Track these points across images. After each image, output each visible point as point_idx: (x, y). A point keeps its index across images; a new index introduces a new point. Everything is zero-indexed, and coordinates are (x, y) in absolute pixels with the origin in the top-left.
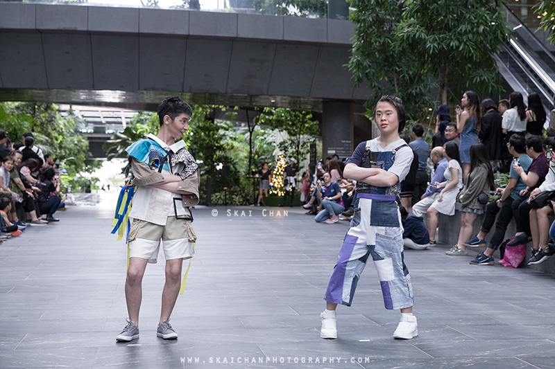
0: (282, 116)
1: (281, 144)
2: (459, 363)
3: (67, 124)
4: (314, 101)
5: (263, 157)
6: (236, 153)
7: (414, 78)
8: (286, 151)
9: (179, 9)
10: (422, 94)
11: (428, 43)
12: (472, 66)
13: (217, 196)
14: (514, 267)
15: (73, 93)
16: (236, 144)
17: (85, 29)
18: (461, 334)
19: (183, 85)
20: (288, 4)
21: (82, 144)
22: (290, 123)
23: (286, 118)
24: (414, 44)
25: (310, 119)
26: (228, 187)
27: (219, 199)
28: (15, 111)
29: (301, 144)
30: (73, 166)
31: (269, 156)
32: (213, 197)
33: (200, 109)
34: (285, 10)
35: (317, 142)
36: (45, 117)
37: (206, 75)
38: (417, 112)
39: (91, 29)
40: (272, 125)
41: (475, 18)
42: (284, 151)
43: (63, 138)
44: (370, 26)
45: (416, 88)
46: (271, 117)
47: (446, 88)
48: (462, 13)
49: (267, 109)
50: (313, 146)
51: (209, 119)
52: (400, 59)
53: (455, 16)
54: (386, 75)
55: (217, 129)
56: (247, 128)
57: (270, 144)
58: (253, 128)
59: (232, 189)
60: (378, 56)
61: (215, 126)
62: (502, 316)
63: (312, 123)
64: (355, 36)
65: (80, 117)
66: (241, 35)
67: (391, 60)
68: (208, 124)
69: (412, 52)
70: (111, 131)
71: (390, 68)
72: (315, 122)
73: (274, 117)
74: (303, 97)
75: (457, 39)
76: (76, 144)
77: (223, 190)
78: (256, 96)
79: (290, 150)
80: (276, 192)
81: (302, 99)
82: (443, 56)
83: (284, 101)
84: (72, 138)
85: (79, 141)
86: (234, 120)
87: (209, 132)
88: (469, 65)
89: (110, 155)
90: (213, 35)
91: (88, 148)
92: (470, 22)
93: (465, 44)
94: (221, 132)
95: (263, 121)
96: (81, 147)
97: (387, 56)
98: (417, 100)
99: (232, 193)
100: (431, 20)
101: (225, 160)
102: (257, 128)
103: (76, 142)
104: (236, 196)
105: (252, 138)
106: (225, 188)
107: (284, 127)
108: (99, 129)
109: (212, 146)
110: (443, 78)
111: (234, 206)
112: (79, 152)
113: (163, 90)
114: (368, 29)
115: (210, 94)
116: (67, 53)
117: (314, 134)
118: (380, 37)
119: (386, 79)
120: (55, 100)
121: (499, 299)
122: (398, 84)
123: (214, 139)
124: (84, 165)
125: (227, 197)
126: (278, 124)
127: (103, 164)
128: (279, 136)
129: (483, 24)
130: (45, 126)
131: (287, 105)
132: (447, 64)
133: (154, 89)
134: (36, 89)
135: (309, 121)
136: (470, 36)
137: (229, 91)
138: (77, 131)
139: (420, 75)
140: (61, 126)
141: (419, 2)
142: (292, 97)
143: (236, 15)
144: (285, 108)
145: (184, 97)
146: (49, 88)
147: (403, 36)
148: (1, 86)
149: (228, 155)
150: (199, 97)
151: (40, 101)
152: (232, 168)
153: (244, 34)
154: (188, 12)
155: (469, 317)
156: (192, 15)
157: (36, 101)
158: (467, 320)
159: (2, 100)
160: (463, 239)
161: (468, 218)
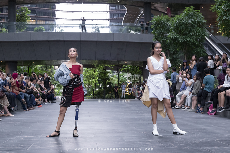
0: (129, 68)
1: (129, 78)
2: (195, 142)
4: (140, 62)
6: (114, 81)
7: (175, 52)
9: (94, 32)
10: (177, 58)
11: (179, 39)
14: (213, 115)
15: (59, 61)
16: (114, 79)
17: (63, 40)
18: (194, 134)
20: (131, 30)
23: (131, 69)
24: (174, 40)
25: (139, 69)
26: (111, 92)
27: (108, 96)
28: (40, 68)
29: (136, 77)
30: (59, 87)
32: (106, 96)
33: (101, 66)
34: (130, 32)
35: (141, 77)
36: (50, 70)
37: (103, 54)
38: (176, 64)
39: (65, 39)
40: (126, 71)
41: (196, 30)
42: (130, 80)
44: (159, 35)
45: (175, 56)
46: (125, 69)
47: (186, 55)
48: (190, 29)
49: (124, 66)
50: (140, 77)
51: (104, 70)
52: (170, 46)
55: (107, 73)
56: (117, 73)
57: (125, 78)
59: (112, 93)
62: (209, 129)
63: (139, 70)
64: (154, 39)
66: (115, 40)
68: (104, 71)
69: (174, 44)
72: (141, 70)
73: (126, 69)
75: (189, 38)
77: (109, 93)
78: (120, 61)
79: (132, 80)
80: (127, 94)
81: (136, 62)
82: (185, 44)
83: (130, 63)
86: (113, 70)
87: (104, 74)
88: (194, 47)
90: (105, 40)
92: (194, 32)
93: (192, 39)
95: (123, 70)
97: (165, 45)
98: (176, 60)
100: (180, 31)
101: (110, 84)
102: (120, 73)
105: (119, 76)
107: (130, 72)
109: (105, 79)
110: (185, 51)
113: (88, 59)
115: (105, 61)
116: (57, 48)
117: (140, 74)
118: (162, 38)
120: (53, 64)
121: (208, 124)
122: (169, 55)
123: (106, 76)
125: (111, 96)
126: (128, 71)
128: (128, 75)
129: (198, 32)
130: (50, 73)
132: (186, 47)
133: (85, 59)
134: (47, 60)
136: (194, 36)
137: (111, 59)
141: (175, 26)
142: (132, 61)
143: (113, 33)
144: (130, 65)
145: (96, 62)
146: (51, 60)
147: (171, 37)
148: (36, 60)
149: (111, 82)
150: (101, 62)
151: (48, 65)
152: (112, 86)
153: (116, 40)
154: (97, 33)
155: (197, 129)
156: (98, 34)
157: (47, 65)
158: (196, 130)
159: (36, 65)
160: (193, 106)
161: (195, 98)
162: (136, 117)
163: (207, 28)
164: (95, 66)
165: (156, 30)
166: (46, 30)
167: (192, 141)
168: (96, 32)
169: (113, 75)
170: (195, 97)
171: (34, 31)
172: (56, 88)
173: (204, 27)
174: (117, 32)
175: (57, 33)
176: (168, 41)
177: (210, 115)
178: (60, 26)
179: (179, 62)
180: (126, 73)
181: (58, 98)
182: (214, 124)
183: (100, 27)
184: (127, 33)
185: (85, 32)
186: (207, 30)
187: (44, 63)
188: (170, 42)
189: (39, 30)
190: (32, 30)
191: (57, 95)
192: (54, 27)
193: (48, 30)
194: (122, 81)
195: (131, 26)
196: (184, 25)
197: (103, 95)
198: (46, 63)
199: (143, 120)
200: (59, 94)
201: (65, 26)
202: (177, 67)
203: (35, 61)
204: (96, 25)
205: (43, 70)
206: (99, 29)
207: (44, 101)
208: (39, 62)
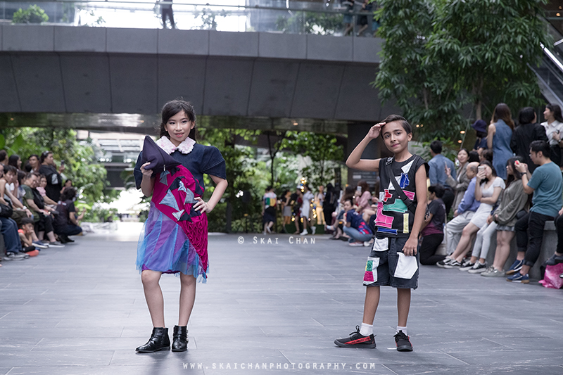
0: (305, 141)
1: (304, 170)
2: (497, 370)
3: (85, 152)
4: (339, 124)
5: (285, 185)
6: (258, 181)
7: (446, 94)
8: (309, 177)
9: (199, 29)
10: (454, 112)
11: (461, 54)
12: (509, 80)
13: (237, 223)
14: (556, 288)
15: (91, 117)
16: (257, 172)
17: (103, 50)
18: (498, 345)
19: (203, 108)
20: (312, 23)
21: (101, 172)
22: (314, 148)
23: (310, 142)
24: (446, 56)
25: (335, 144)
26: (250, 213)
27: (239, 226)
28: (34, 137)
29: (325, 169)
30: (91, 196)
31: (292, 185)
32: (234, 225)
34: (308, 29)
35: (342, 170)
36: (63, 143)
37: (227, 97)
38: (448, 130)
39: (109, 50)
40: (294, 150)
41: (511, 28)
42: (306, 178)
43: (81, 165)
44: (399, 41)
45: (448, 105)
46: (294, 142)
47: (480, 102)
48: (497, 23)
49: (289, 134)
50: (338, 170)
51: (230, 144)
52: (430, 75)
53: (491, 25)
54: (415, 92)
55: (239, 154)
56: (269, 156)
57: (292, 172)
58: (275, 155)
59: (253, 216)
60: (406, 72)
61: (235, 151)
62: (543, 330)
63: (336, 148)
64: (383, 51)
65: (98, 145)
66: (263, 54)
67: (420, 75)
68: (229, 149)
69: (444, 68)
70: (129, 160)
71: (420, 84)
72: (340, 147)
73: (297, 142)
74: (327, 120)
75: (493, 50)
76: (94, 173)
77: (243, 217)
78: (278, 119)
79: (314, 176)
81: (326, 122)
82: (478, 70)
83: (307, 124)
84: (91, 166)
85: (97, 170)
86: (255, 145)
88: (506, 80)
89: (128, 184)
90: (234, 54)
91: (106, 177)
92: (507, 31)
93: (502, 55)
94: (242, 159)
95: (285, 146)
96: (99, 175)
97: (416, 72)
98: (449, 118)
99: (253, 220)
100: (464, 29)
101: (246, 187)
102: (278, 154)
103: (94, 171)
104: (258, 223)
105: (274, 165)
106: (246, 215)
107: (307, 152)
108: (117, 158)
109: (233, 172)
110: (477, 92)
111: (255, 233)
112: (97, 180)
114: (396, 42)
115: (230, 117)
116: (85, 75)
117: (338, 159)
119: (416, 96)
120: (73, 125)
121: (541, 315)
122: (428, 101)
123: (234, 165)
124: (102, 194)
125: (248, 224)
126: (301, 150)
127: (121, 194)
128: (300, 162)
129: (520, 33)
130: (63, 152)
131: (310, 129)
132: (482, 78)
134: (55, 113)
135: (333, 146)
136: (507, 46)
137: (250, 113)
138: (95, 160)
139: (453, 91)
140: (79, 153)
141: (451, 12)
142: (315, 119)
143: (258, 34)
144: (309, 132)
145: (203, 120)
146: (67, 112)
147: (434, 48)
148: (19, 111)
149: (249, 182)
150: (219, 120)
151: (58, 127)
152: (253, 195)
153: (265, 53)
154: (208, 31)
155: (507, 330)
156: (211, 35)
157: (54, 127)
158: (504, 333)
159: (20, 126)
160: (499, 259)
161: (505, 236)
162: (323, 292)
163: (550, 18)
164: (202, 134)
165: (390, 25)
166: (51, 20)
167: (489, 367)
168: (206, 27)
169: (255, 161)
170: (504, 232)
171: (14, 22)
172: (82, 199)
173: (539, 17)
174: (271, 31)
175: (86, 28)
176: (427, 61)
177: (549, 287)
178: (96, 7)
179: (459, 124)
180: (295, 155)
181: (87, 229)
182: (558, 316)
183: (218, 12)
184: (302, 32)
185: (170, 27)
186: (548, 25)
187: (43, 121)
188: (433, 61)
189: (27, 18)
190: (8, 16)
191: (85, 219)
192: (76, 9)
193: (58, 19)
194: (283, 179)
195: (312, 12)
196: (475, 10)
197: (225, 220)
198: (50, 121)
199: (345, 301)
200: (92, 217)
201: (109, 8)
202: (451, 140)
203: (16, 114)
204: (207, 7)
205: (41, 143)
206: (214, 18)
207: (46, 238)
208: (28, 118)
